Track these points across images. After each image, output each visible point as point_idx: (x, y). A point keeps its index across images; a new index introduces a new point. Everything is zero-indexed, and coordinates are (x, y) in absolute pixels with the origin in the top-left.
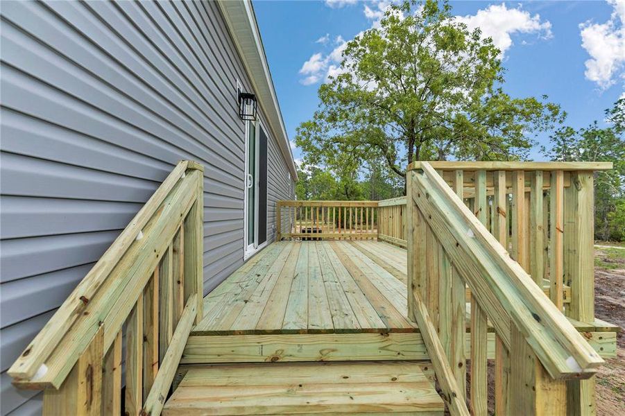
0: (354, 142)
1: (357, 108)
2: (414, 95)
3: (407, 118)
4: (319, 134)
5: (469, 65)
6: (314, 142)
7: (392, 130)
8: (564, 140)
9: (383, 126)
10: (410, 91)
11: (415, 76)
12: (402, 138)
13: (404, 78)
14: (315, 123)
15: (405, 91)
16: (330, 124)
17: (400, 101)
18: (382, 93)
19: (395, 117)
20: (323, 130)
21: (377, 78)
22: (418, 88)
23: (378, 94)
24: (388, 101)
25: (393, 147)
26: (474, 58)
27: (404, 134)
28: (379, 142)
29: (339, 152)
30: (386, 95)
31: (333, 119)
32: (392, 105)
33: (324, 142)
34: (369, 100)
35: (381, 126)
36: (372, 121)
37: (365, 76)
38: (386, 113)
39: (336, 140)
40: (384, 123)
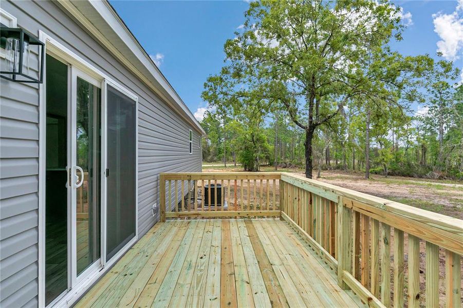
0: (258, 96)
1: (261, 64)
2: (315, 52)
3: (307, 73)
4: (224, 90)
5: (365, 24)
6: (221, 96)
7: (293, 85)
8: (440, 93)
9: (285, 81)
10: (312, 47)
11: (316, 34)
12: (303, 93)
13: (305, 36)
14: (221, 79)
15: (307, 48)
16: (236, 80)
17: (302, 58)
18: (283, 51)
19: (296, 73)
20: (229, 85)
21: (279, 37)
22: (318, 45)
23: (280, 52)
24: (290, 58)
25: (295, 101)
26: (369, 18)
27: (305, 89)
28: (281, 97)
29: (245, 105)
30: (287, 51)
31: (238, 74)
32: (293, 61)
33: (230, 97)
34: (271, 56)
35: (283, 81)
36: (275, 77)
37: (268, 34)
38: (288, 69)
39: (242, 94)
40: (286, 78)
